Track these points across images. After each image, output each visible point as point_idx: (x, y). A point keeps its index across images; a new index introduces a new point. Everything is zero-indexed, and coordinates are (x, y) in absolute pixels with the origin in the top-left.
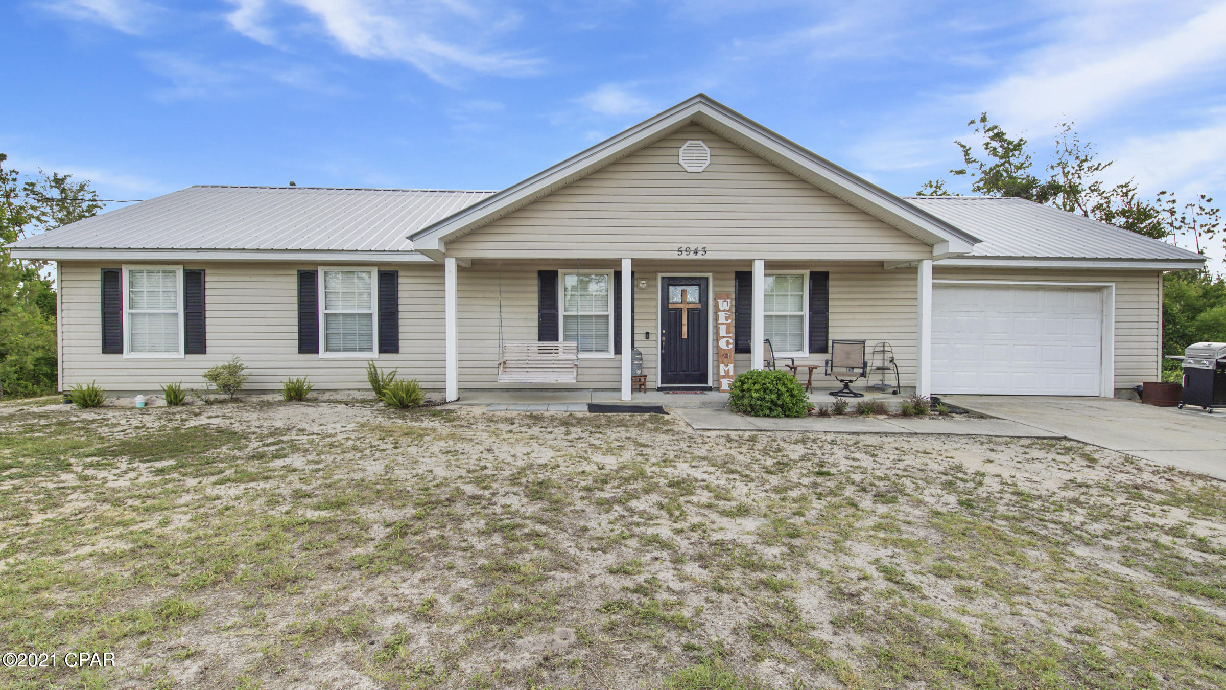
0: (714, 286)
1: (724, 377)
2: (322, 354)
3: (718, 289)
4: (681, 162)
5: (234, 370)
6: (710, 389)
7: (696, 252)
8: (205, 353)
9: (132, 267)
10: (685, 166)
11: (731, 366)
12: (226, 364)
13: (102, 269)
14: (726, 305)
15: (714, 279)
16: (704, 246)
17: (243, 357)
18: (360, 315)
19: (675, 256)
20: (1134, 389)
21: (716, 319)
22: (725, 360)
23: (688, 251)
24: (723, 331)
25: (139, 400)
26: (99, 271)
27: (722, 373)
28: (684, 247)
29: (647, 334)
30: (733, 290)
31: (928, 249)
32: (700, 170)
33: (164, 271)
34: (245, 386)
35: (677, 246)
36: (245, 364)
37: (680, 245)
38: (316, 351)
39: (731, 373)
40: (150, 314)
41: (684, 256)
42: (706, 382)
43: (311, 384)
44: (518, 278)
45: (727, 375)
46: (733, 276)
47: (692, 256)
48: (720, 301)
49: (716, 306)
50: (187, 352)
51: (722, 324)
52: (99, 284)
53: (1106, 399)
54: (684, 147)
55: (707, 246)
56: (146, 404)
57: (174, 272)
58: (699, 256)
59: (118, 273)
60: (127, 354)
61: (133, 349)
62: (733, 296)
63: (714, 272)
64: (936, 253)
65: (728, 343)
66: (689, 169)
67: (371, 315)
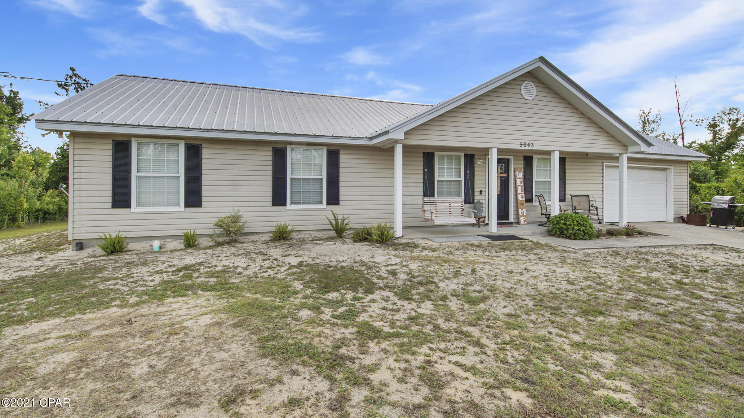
0: (514, 164)
1: (521, 216)
2: (289, 206)
3: (516, 166)
4: (522, 93)
5: (235, 219)
6: (511, 223)
7: (529, 145)
8: (201, 207)
9: (141, 140)
10: (524, 95)
11: (524, 210)
12: (229, 214)
13: (113, 140)
14: (520, 175)
15: (514, 160)
16: (532, 142)
17: (242, 209)
18: (314, 179)
19: (518, 147)
20: (680, 218)
21: (515, 183)
22: (522, 207)
23: (525, 144)
24: (519, 190)
25: (156, 244)
26: (111, 142)
27: (520, 214)
28: (523, 142)
29: (481, 191)
30: (522, 166)
31: (625, 148)
32: (531, 98)
33: (169, 144)
34: (246, 230)
35: (519, 142)
36: (245, 214)
37: (521, 141)
38: (285, 204)
39: (525, 214)
40: (155, 177)
41: (523, 148)
42: (508, 219)
43: (294, 227)
44: (412, 157)
45: (523, 216)
46: (522, 158)
47: (527, 148)
48: (517, 173)
49: (515, 175)
50: (187, 205)
51: (519, 186)
52: (110, 152)
53: (671, 223)
54: (524, 85)
55: (535, 143)
56: (160, 248)
57: (178, 145)
58: (530, 148)
59: (128, 144)
60: (134, 208)
61: (139, 204)
62: (523, 170)
63: (514, 156)
64: (629, 150)
65: (522, 196)
66: (526, 98)
67: (322, 179)
